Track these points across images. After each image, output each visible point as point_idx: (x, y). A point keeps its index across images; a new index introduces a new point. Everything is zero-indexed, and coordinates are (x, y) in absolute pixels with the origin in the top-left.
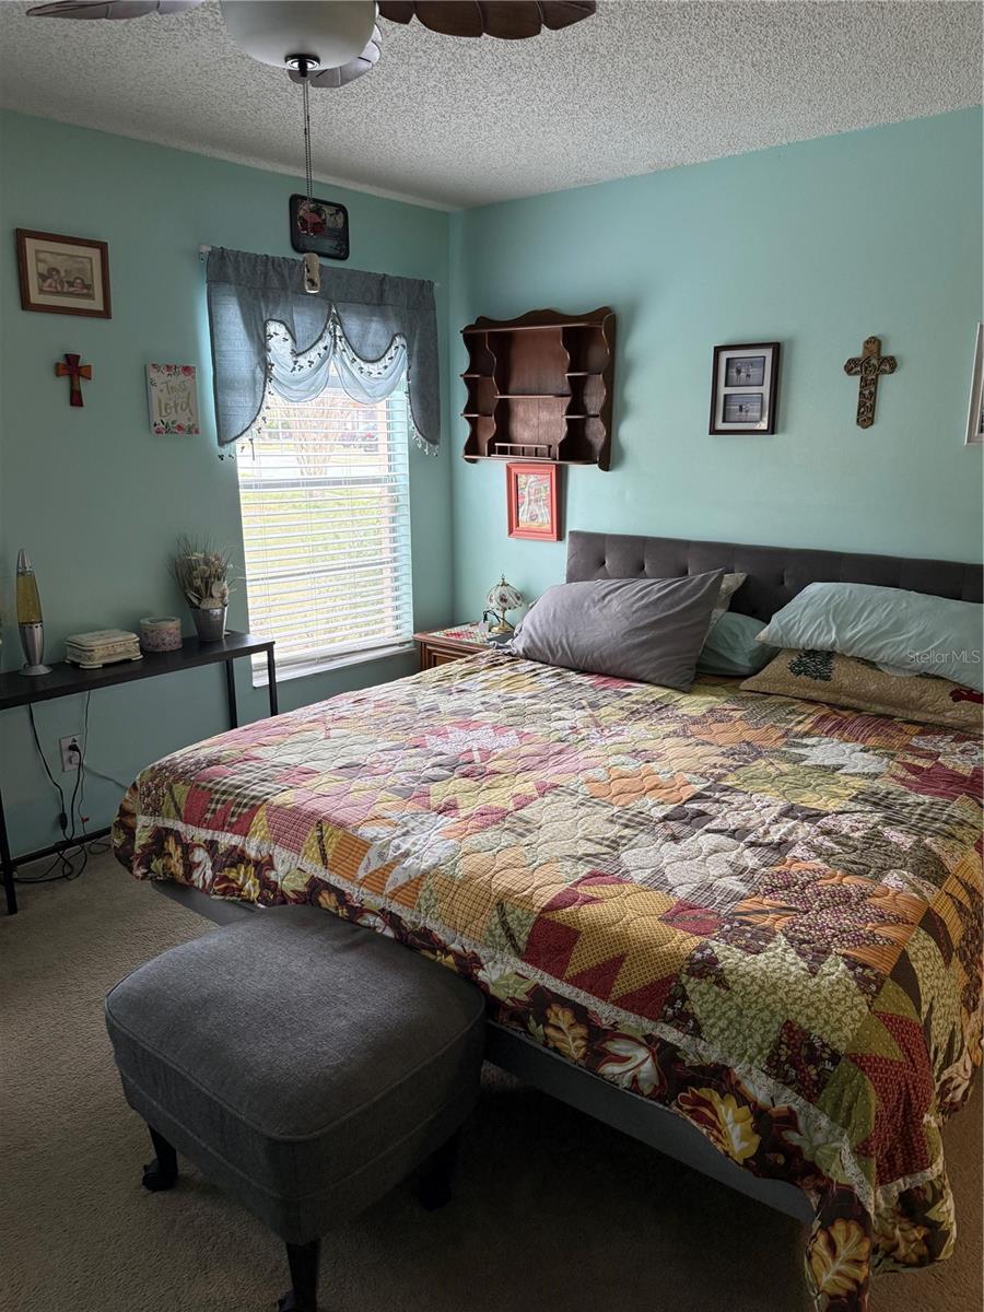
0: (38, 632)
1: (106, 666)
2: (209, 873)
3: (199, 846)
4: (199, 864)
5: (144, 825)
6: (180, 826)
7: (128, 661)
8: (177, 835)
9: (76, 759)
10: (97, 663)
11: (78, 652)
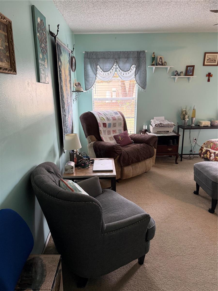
0: (194, 119)
1: (204, 126)
2: (213, 157)
3: (213, 153)
4: (212, 156)
5: (204, 149)
6: (210, 150)
7: (208, 126)
8: (209, 151)
9: (195, 142)
10: (203, 125)
11: (200, 123)
